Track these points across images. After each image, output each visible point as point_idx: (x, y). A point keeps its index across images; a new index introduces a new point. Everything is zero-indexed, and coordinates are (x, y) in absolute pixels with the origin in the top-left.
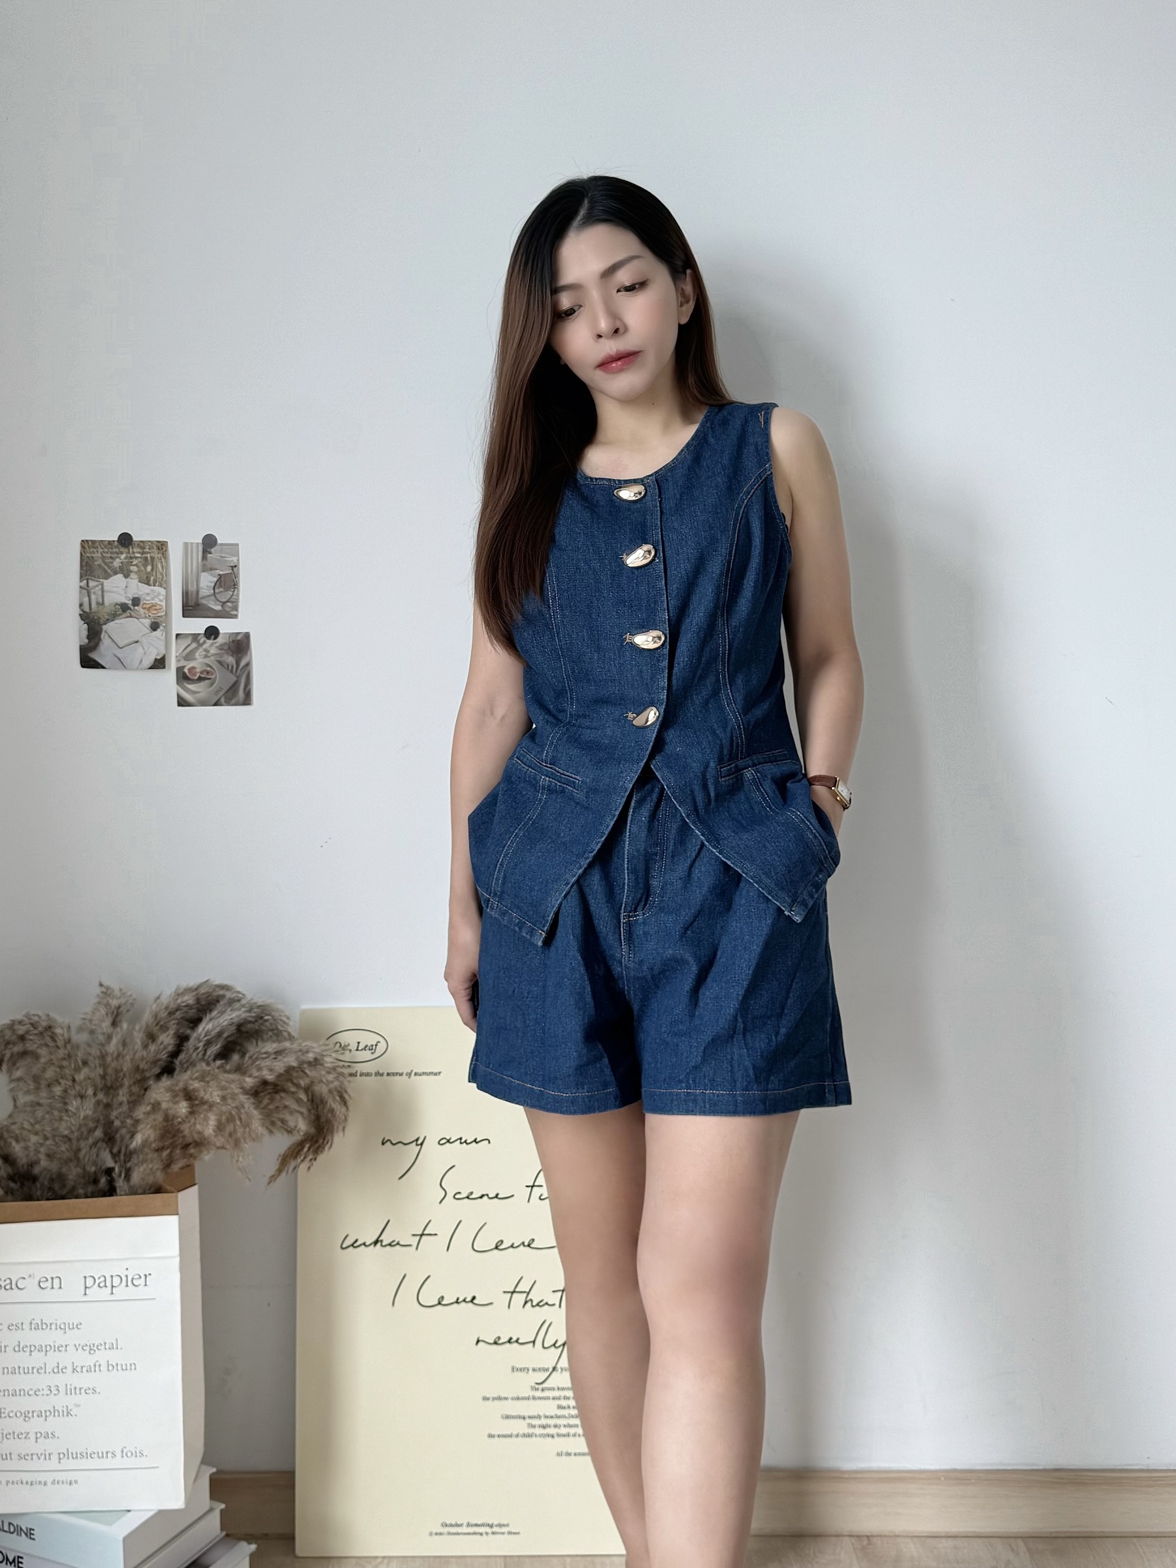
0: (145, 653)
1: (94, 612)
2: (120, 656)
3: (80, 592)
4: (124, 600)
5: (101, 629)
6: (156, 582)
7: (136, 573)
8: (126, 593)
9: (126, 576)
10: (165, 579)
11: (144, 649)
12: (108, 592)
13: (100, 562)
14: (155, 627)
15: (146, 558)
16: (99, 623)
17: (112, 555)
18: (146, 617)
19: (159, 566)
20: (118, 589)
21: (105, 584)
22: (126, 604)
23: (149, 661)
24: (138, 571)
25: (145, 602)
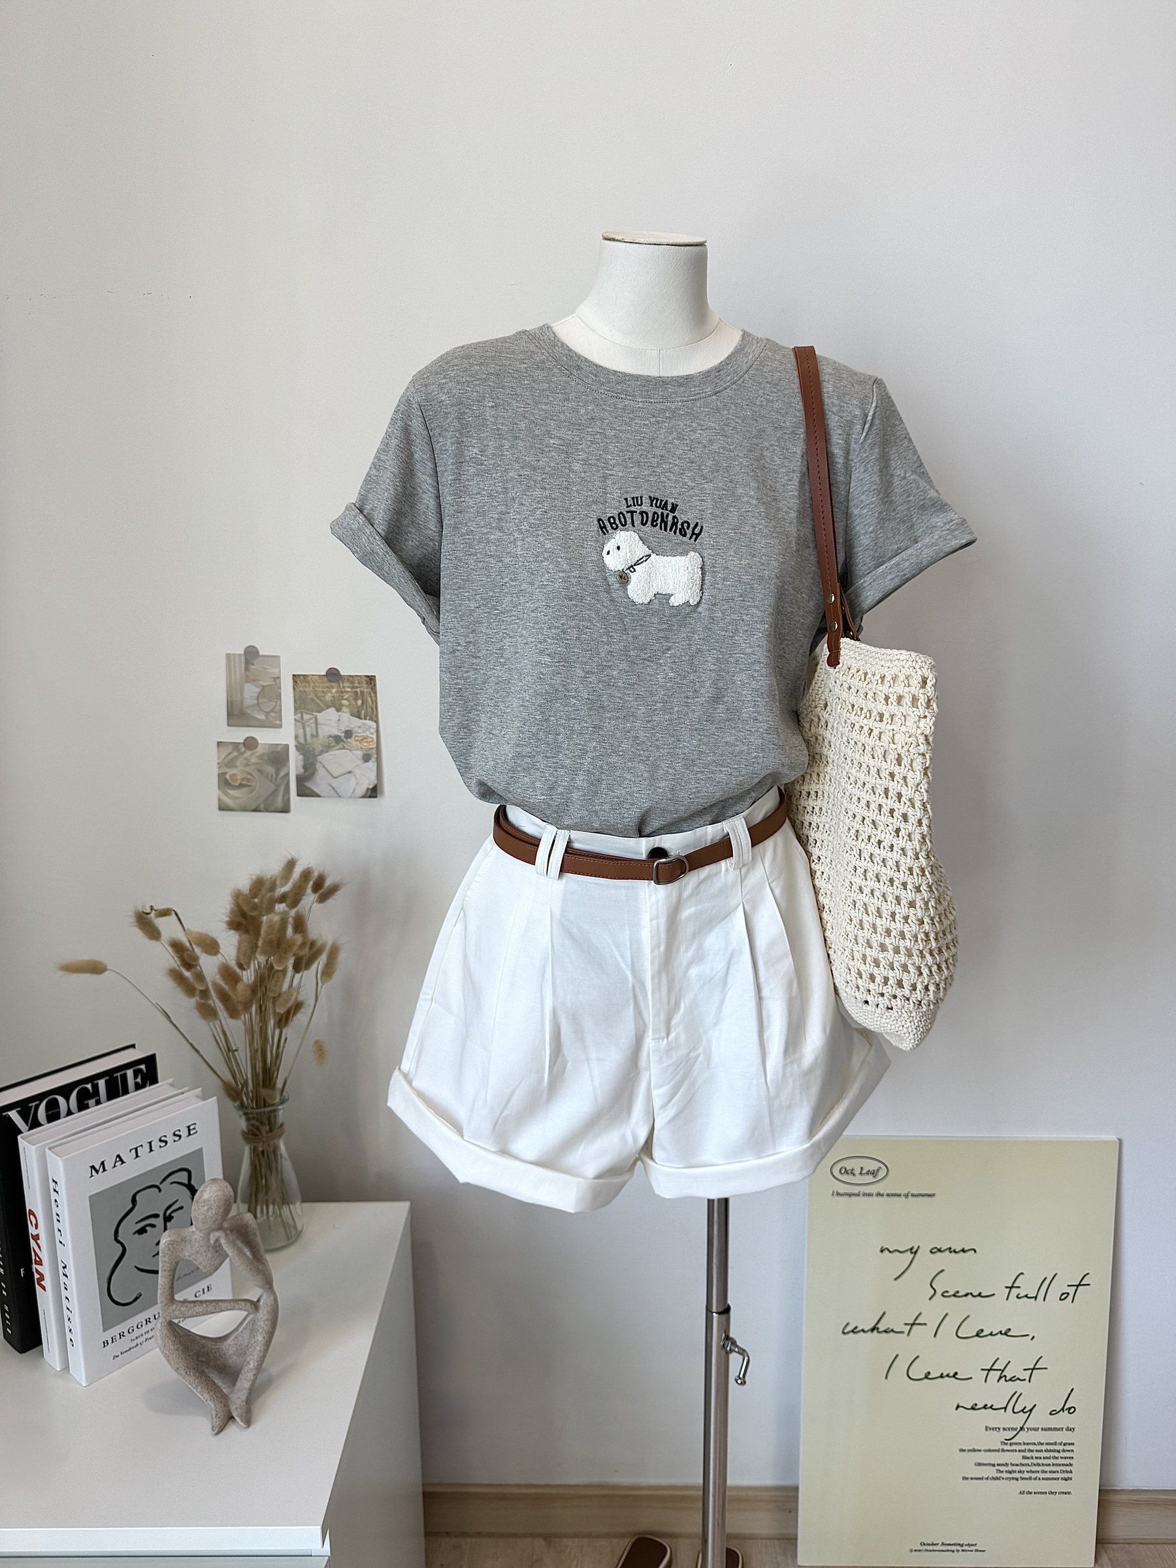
0: (357, 783)
1: (310, 744)
2: (334, 785)
3: (295, 725)
4: (337, 733)
5: (317, 760)
6: (367, 716)
7: (347, 706)
8: (338, 726)
9: (338, 710)
10: (375, 713)
11: (356, 778)
12: (321, 724)
13: (312, 696)
14: (366, 758)
15: (356, 692)
16: (314, 754)
17: (324, 690)
18: (358, 749)
19: (369, 699)
20: (332, 721)
21: (318, 717)
22: (338, 736)
23: (362, 790)
24: (350, 704)
25: (357, 734)
